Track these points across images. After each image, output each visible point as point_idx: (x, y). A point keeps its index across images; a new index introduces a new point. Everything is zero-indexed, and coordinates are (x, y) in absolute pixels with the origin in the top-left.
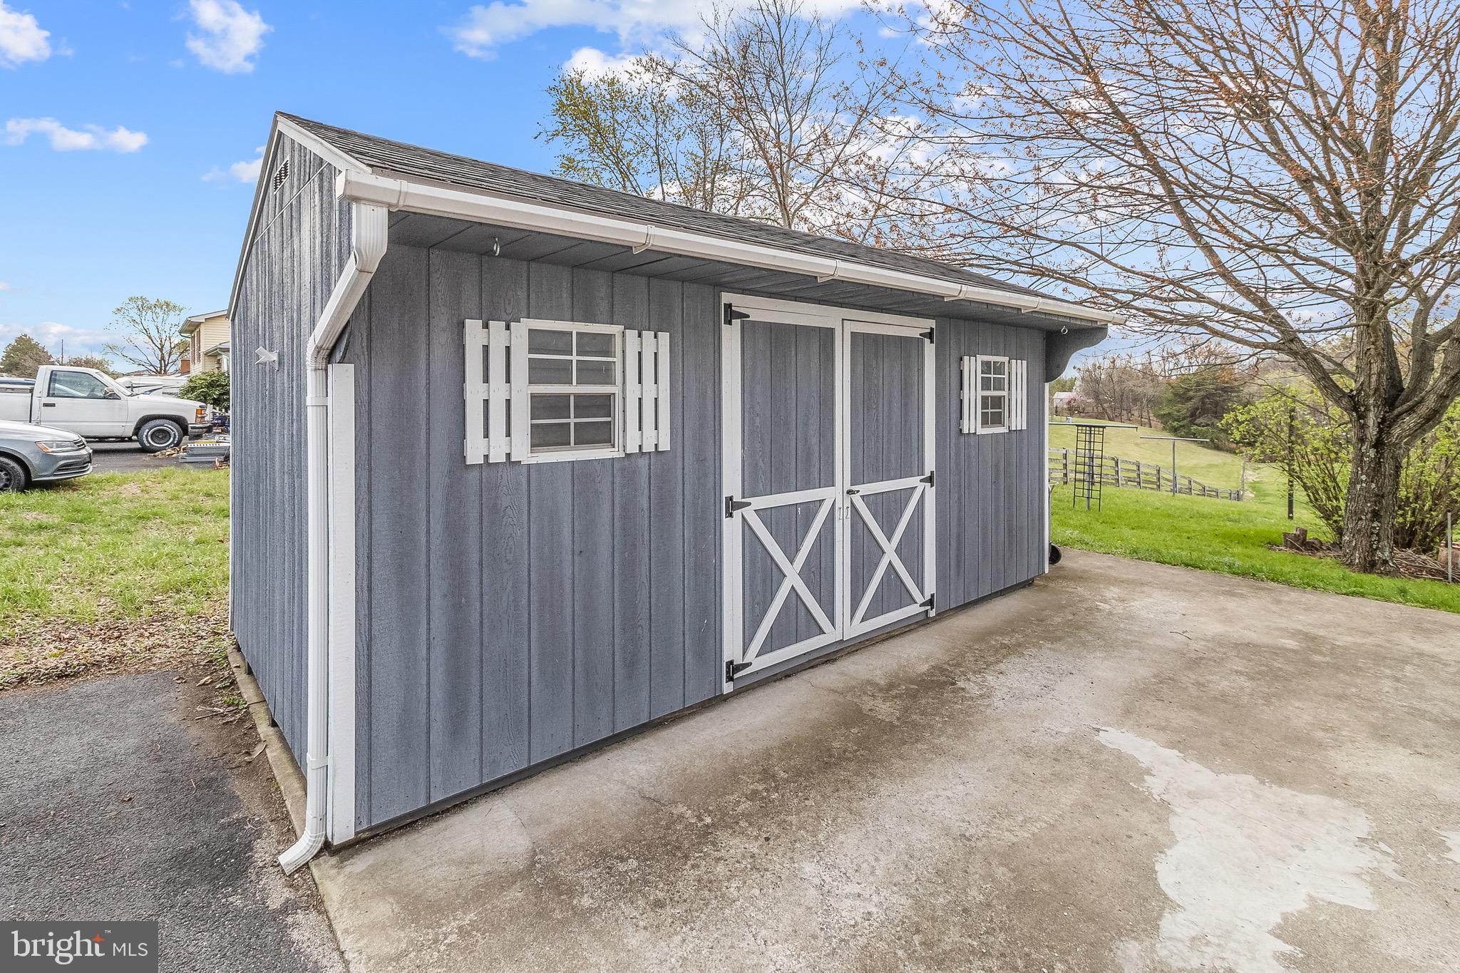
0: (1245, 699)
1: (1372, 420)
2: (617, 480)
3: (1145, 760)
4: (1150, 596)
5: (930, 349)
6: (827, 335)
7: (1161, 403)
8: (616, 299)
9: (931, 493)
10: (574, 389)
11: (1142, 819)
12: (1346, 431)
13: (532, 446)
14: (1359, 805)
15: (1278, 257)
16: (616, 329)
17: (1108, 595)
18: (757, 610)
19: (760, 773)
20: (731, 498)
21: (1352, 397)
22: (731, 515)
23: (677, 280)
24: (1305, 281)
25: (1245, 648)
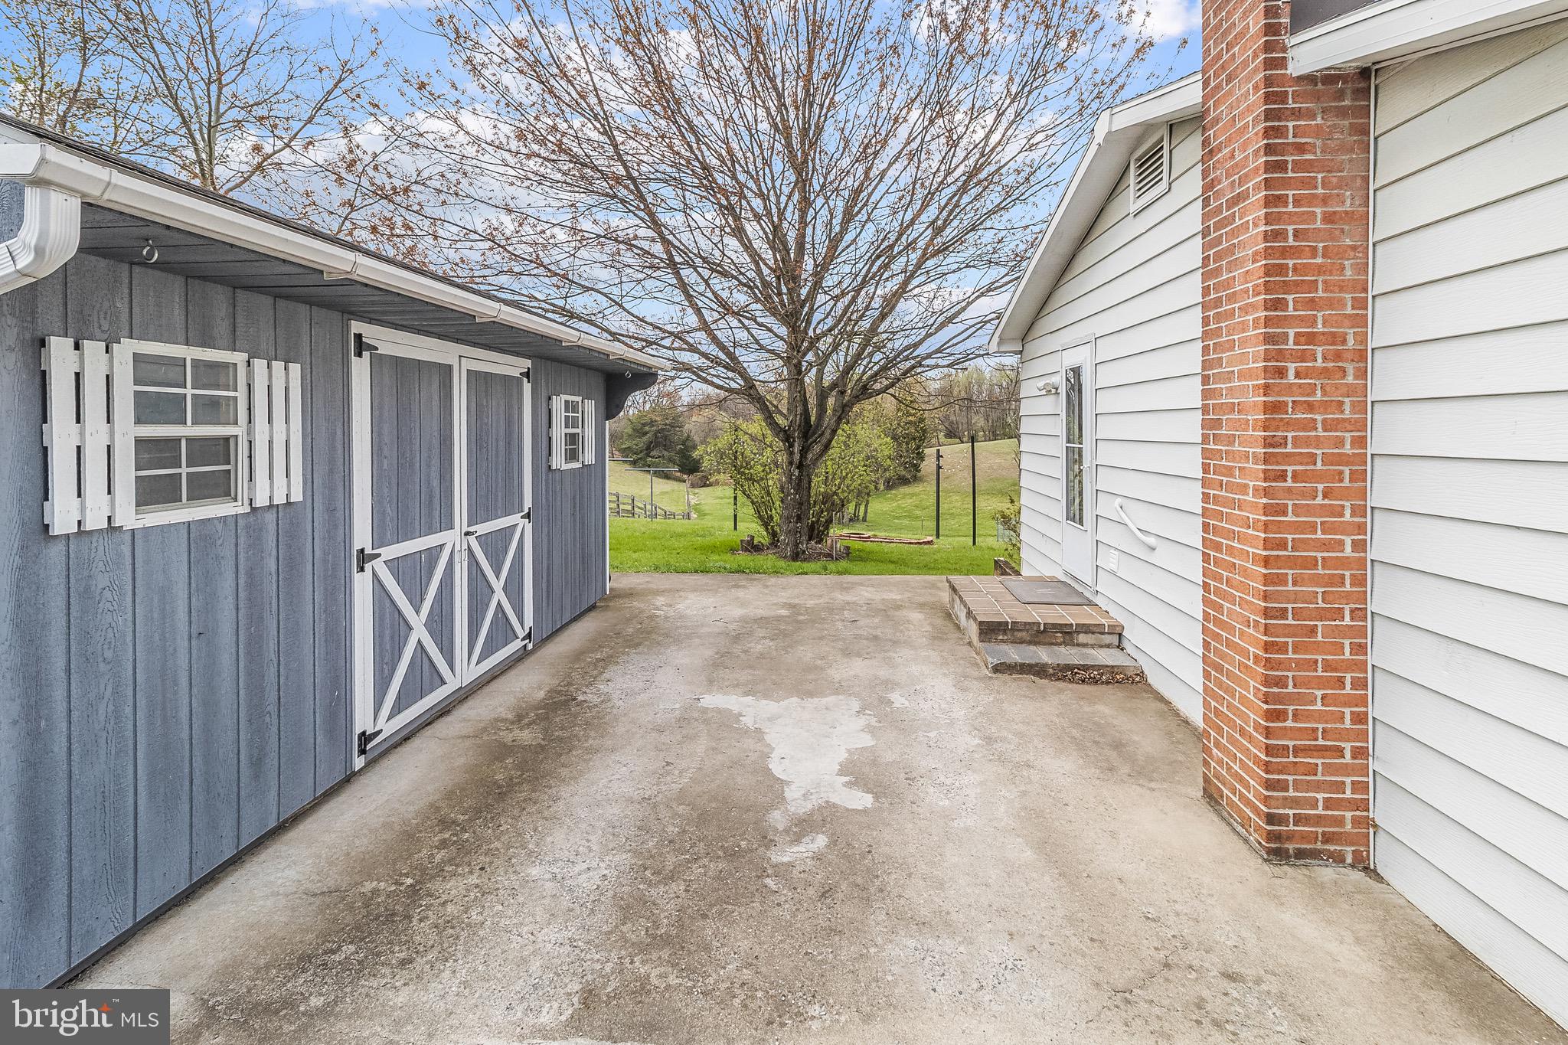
0: (774, 653)
1: (796, 449)
2: (242, 540)
3: (736, 709)
4: (686, 598)
5: (527, 387)
6: (445, 371)
7: (622, 438)
8: (238, 321)
9: (529, 527)
10: (190, 430)
11: (749, 743)
12: (782, 458)
13: (138, 505)
14: (850, 695)
15: (740, 321)
16: (240, 358)
17: (658, 603)
18: (386, 671)
19: (437, 825)
20: (362, 550)
21: (785, 431)
22: (362, 569)
23: (305, 302)
24: (757, 342)
25: (761, 621)
